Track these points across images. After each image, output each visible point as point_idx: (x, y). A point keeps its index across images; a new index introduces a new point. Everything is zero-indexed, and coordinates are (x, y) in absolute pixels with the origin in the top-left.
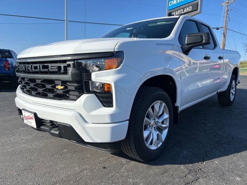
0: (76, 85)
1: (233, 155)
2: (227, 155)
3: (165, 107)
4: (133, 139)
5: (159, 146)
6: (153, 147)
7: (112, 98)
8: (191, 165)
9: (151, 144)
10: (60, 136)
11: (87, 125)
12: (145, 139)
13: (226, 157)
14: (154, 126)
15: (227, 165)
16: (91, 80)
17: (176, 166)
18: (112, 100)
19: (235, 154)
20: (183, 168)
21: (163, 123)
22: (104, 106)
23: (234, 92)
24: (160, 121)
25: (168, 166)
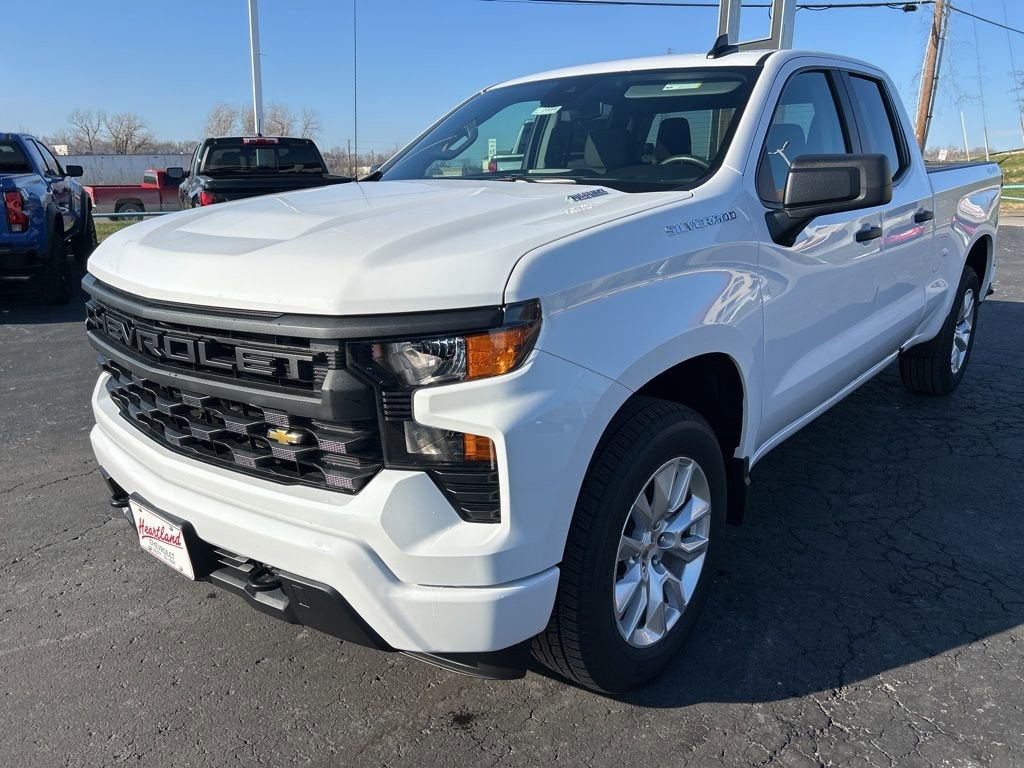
0: (351, 432)
1: (953, 652)
2: (932, 654)
3: (695, 472)
4: (576, 638)
5: (670, 625)
6: (649, 637)
7: (496, 486)
8: (791, 703)
9: (641, 623)
10: (291, 616)
11: (397, 594)
12: (618, 618)
13: (927, 661)
14: (652, 553)
15: (929, 700)
16: (410, 417)
17: (737, 708)
18: (497, 496)
19: (961, 649)
20: (761, 717)
21: (686, 535)
22: (466, 517)
23: (965, 338)
24: (677, 528)
25: (704, 709)
